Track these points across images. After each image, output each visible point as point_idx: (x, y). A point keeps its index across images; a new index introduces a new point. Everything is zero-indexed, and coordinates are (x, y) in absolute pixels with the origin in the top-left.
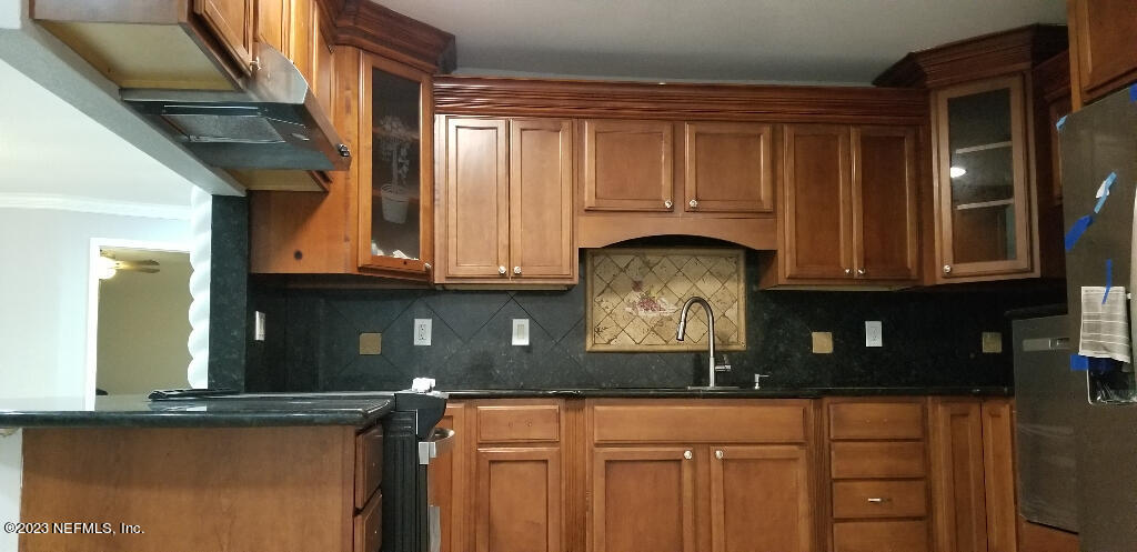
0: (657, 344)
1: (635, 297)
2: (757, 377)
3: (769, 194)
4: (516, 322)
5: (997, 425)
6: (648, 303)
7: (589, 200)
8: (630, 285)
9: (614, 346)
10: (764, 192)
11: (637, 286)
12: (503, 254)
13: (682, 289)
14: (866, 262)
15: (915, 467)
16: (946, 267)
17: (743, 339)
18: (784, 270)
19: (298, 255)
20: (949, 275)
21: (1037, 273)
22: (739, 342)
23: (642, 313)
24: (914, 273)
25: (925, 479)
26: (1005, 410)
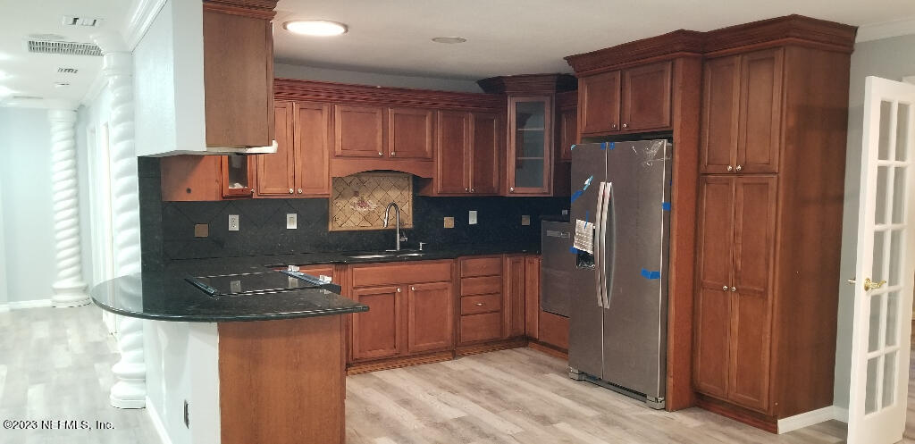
0: (368, 226)
1: (355, 200)
2: (421, 244)
3: (430, 147)
4: (289, 216)
5: (533, 266)
6: (362, 203)
7: (338, 151)
8: (353, 193)
9: (344, 228)
10: (428, 147)
11: (356, 194)
12: (291, 182)
13: (379, 195)
14: (474, 184)
15: (497, 287)
16: (512, 190)
17: (411, 222)
18: (436, 189)
19: (189, 191)
20: (513, 192)
21: (552, 195)
22: (409, 224)
23: (359, 209)
24: (496, 190)
25: (501, 293)
26: (536, 261)
